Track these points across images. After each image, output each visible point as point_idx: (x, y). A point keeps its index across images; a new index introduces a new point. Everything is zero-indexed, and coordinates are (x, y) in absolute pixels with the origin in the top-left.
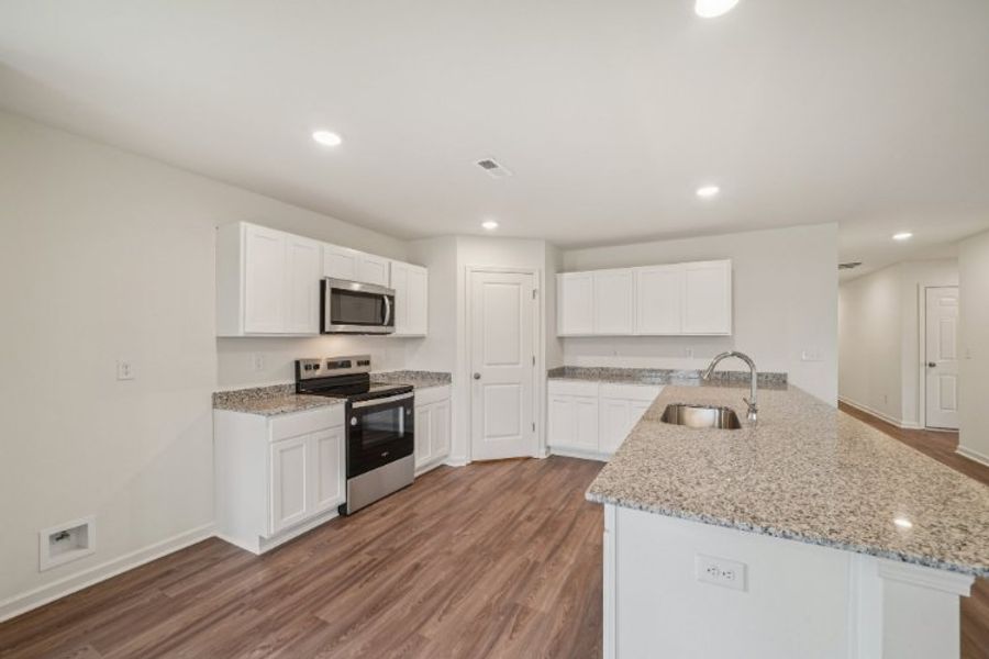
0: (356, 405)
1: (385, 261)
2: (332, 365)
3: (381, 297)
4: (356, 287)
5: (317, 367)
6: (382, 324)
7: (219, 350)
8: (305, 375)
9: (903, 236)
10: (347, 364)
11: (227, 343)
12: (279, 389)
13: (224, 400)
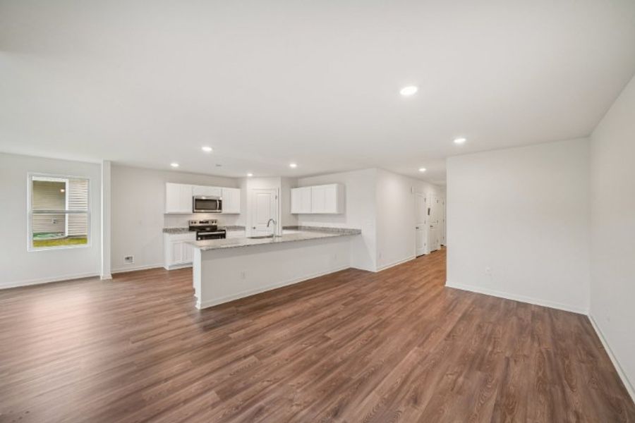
0: (199, 234)
1: (220, 188)
2: (201, 222)
3: (216, 201)
4: (204, 198)
5: (195, 223)
6: (216, 209)
7: (165, 217)
8: (192, 225)
9: (423, 170)
10: (207, 222)
11: (168, 215)
12: (183, 229)
13: (166, 231)
